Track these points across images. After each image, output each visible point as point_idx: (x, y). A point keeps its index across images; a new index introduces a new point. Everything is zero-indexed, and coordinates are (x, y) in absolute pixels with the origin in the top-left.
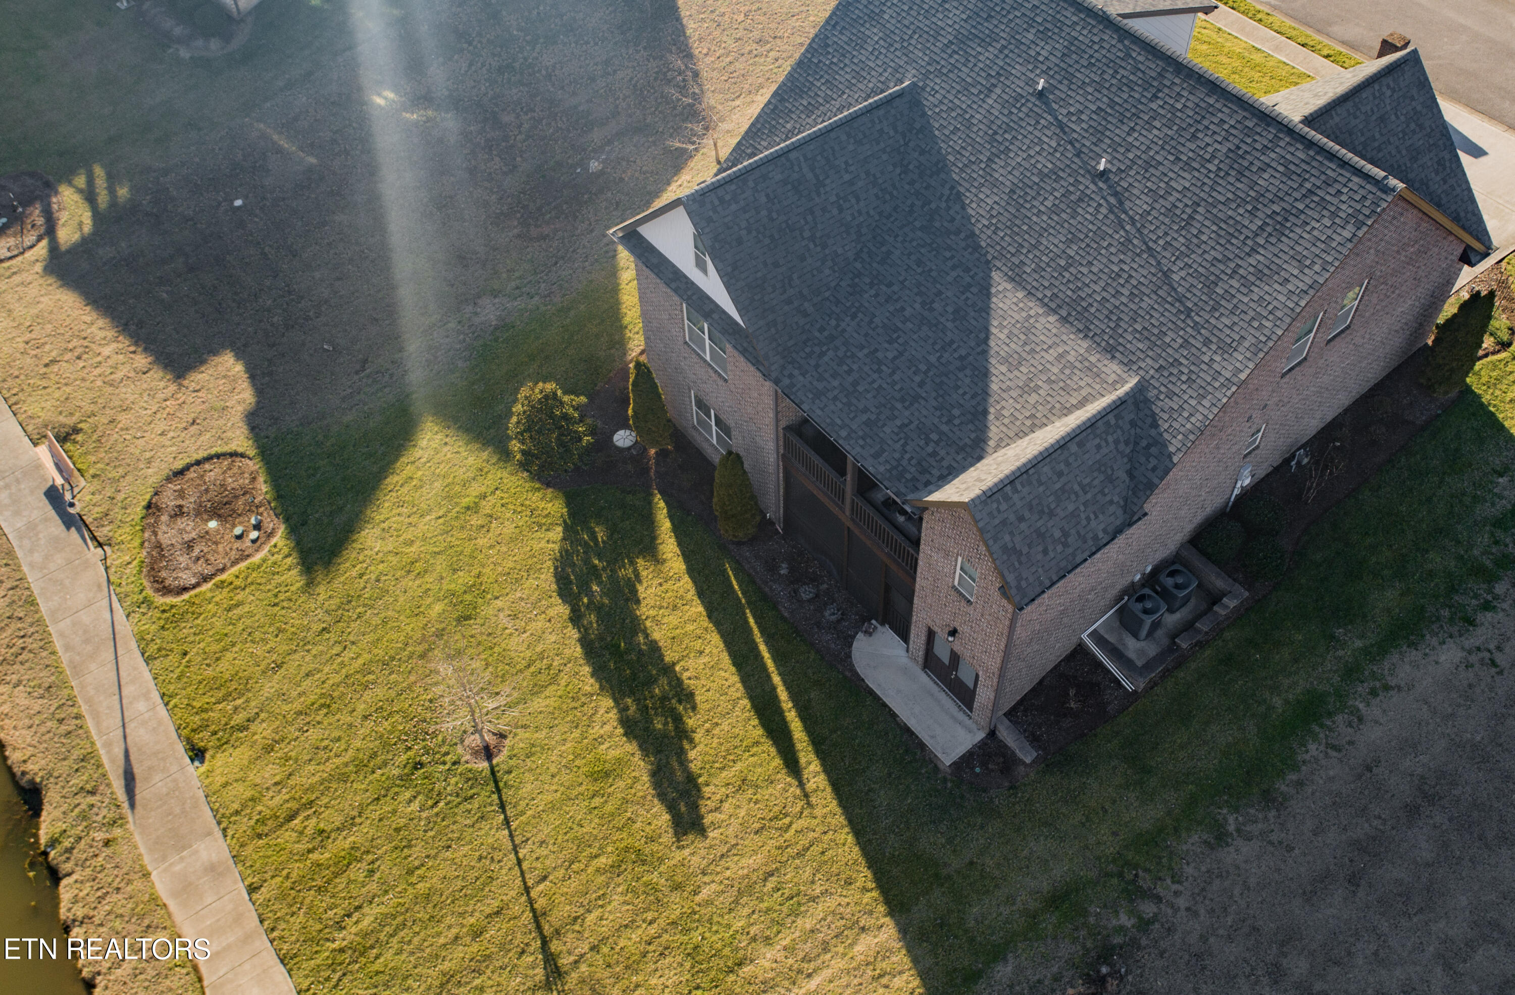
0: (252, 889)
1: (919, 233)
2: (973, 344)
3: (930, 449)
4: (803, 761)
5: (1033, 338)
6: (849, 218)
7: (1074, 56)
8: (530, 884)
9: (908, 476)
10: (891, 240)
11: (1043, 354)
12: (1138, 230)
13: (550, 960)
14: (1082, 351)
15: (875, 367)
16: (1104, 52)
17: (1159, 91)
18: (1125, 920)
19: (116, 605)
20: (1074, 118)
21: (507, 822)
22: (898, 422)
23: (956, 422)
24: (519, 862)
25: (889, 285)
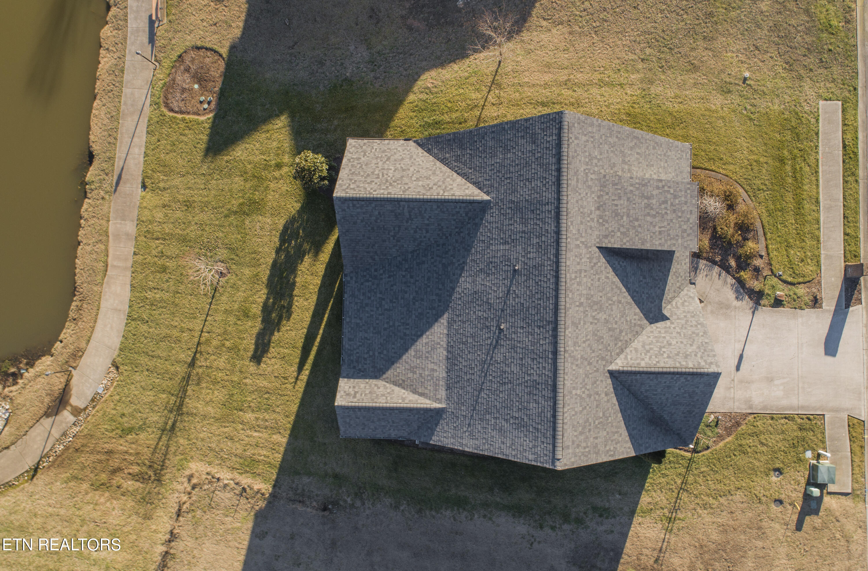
0: (135, 254)
1: (440, 266)
2: (413, 333)
3: (366, 356)
4: (305, 368)
5: (432, 353)
6: (418, 237)
7: (537, 272)
8: (204, 330)
9: (352, 358)
10: (430, 257)
11: (429, 362)
12: (490, 364)
13: (194, 359)
14: (441, 376)
15: (378, 306)
16: (545, 285)
17: (543, 327)
18: (349, 500)
19: (149, 96)
20: (514, 296)
21: (211, 303)
22: (366, 335)
23: (382, 356)
24: (206, 320)
25: (411, 277)
